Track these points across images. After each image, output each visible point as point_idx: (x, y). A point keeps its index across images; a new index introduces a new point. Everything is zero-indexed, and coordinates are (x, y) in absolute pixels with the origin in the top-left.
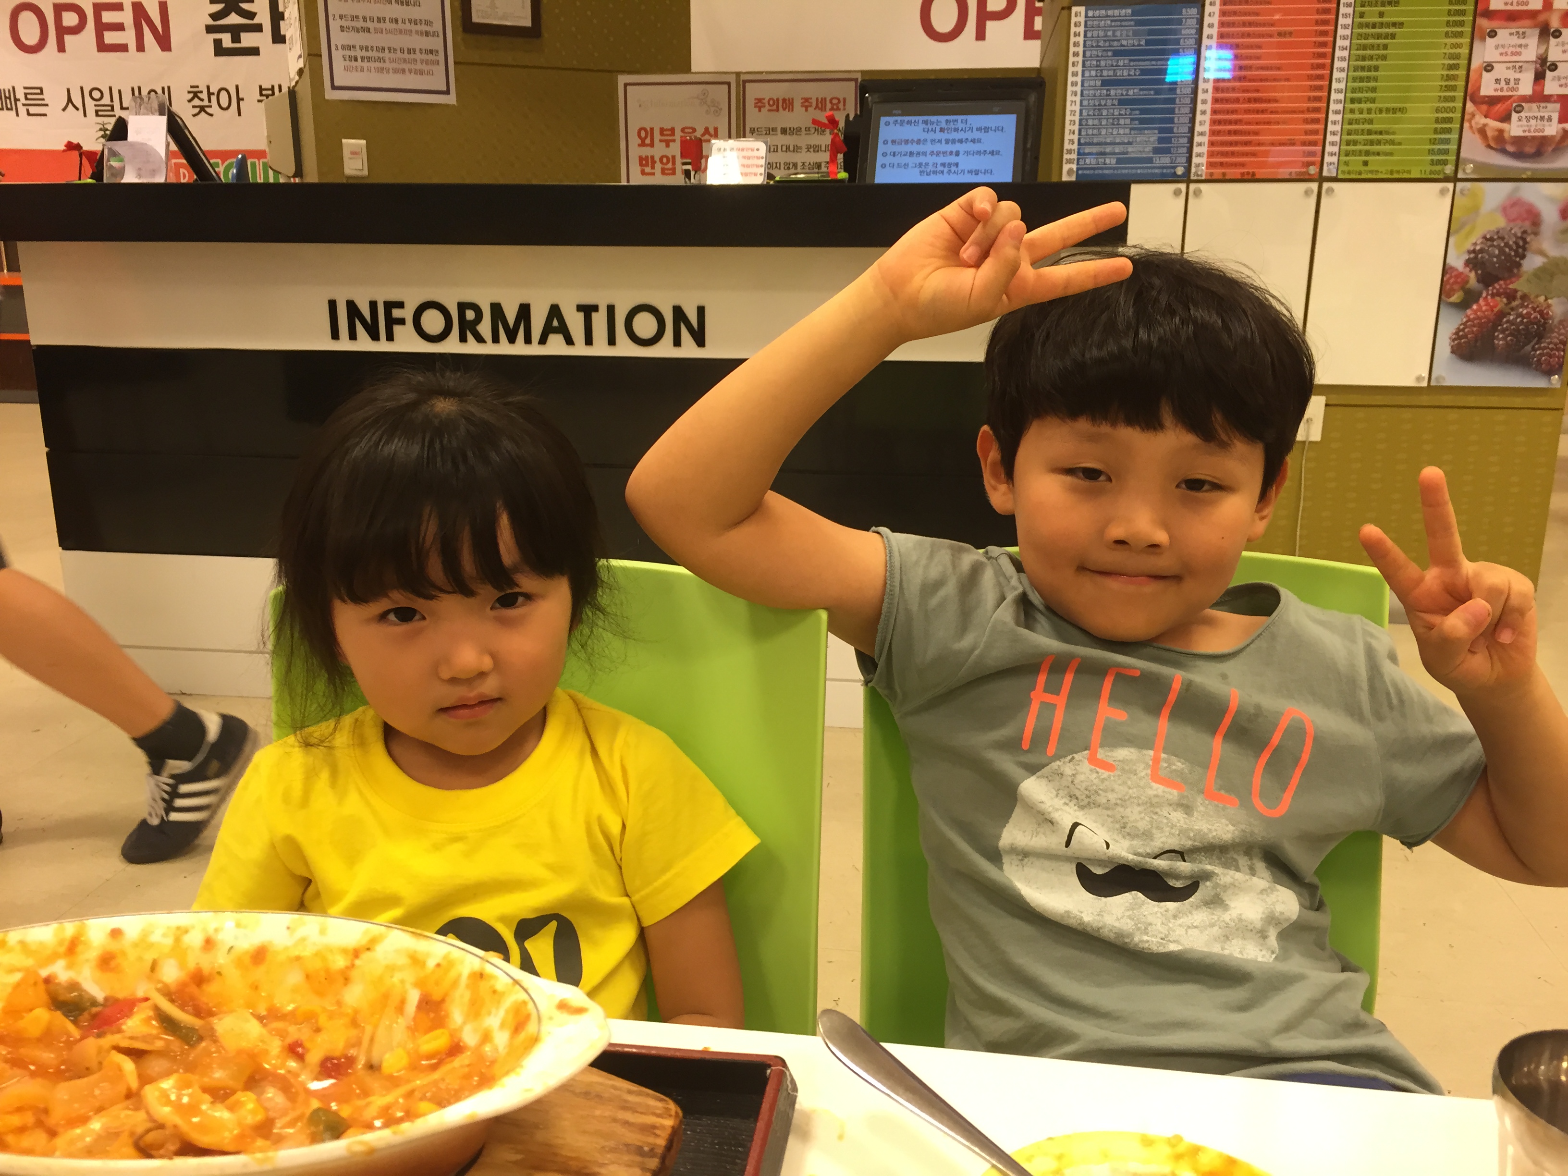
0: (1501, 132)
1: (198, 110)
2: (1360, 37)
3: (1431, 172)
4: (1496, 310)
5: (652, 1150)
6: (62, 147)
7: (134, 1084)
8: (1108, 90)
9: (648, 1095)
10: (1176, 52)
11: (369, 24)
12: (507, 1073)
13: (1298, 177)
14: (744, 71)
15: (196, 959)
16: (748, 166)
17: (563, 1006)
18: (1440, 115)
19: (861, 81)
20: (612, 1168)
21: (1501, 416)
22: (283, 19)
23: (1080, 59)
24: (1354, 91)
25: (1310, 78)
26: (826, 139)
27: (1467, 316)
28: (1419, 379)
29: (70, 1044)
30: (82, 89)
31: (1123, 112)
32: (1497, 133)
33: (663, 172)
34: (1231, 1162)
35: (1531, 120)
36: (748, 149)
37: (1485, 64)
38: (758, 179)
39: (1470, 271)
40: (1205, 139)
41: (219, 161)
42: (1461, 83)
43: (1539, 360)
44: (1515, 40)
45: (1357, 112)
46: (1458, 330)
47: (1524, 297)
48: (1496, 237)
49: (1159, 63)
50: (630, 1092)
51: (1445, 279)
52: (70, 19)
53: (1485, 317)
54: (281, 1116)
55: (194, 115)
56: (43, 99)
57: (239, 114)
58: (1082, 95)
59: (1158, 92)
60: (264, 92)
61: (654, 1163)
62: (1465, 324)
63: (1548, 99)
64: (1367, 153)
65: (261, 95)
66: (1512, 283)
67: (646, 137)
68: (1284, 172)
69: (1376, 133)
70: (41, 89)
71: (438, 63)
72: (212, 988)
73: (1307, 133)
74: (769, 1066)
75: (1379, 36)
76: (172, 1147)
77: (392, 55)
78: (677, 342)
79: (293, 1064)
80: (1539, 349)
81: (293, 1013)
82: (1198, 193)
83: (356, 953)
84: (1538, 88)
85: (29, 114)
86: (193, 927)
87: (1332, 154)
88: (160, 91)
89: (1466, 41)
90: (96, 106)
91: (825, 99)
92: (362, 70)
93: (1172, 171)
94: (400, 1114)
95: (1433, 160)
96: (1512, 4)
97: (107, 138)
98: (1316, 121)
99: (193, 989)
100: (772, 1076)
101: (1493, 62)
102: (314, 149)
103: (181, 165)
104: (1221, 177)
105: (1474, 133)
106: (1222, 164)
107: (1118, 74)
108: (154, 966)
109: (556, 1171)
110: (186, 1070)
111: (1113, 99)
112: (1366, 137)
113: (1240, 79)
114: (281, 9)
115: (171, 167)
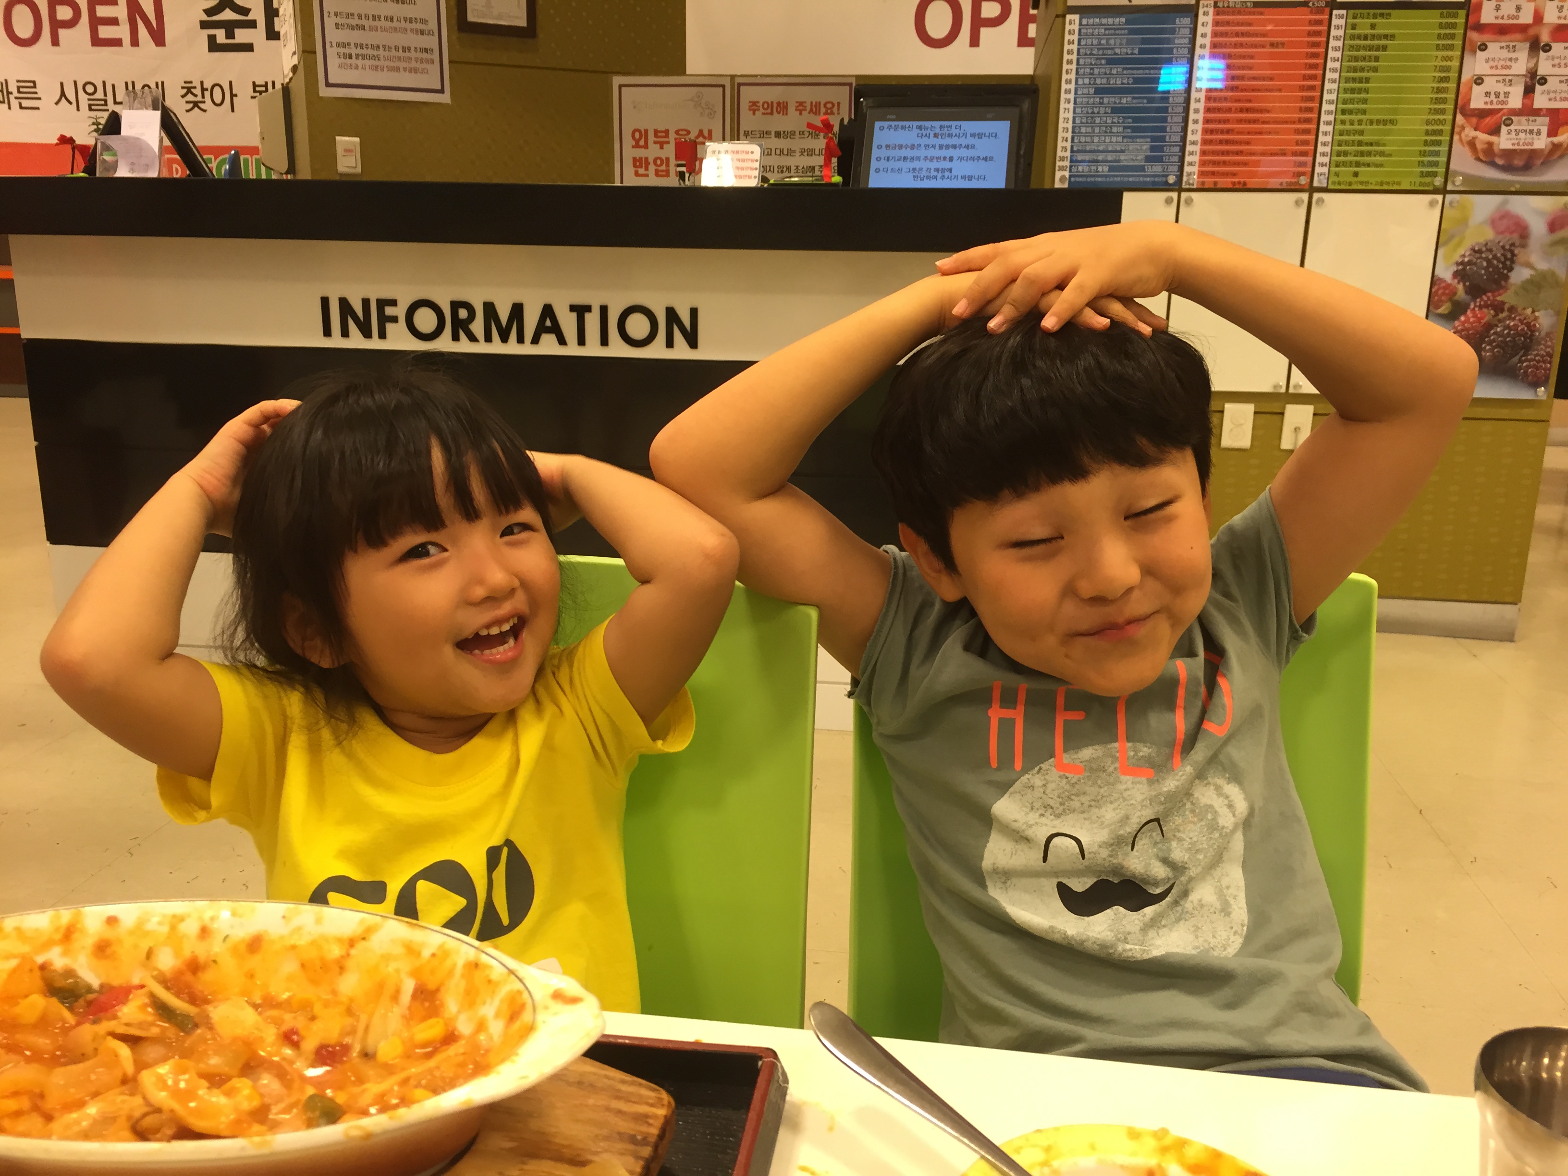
0: (1490, 144)
1: (191, 105)
2: (1352, 48)
3: (1421, 184)
4: (1482, 322)
5: (645, 1139)
6: (55, 141)
7: (130, 1069)
8: (1100, 98)
9: (640, 1085)
10: (1169, 62)
11: (363, 22)
12: (503, 1061)
13: (1293, 187)
14: (738, 74)
15: (192, 947)
16: (742, 169)
17: (558, 996)
18: (1430, 128)
19: (857, 85)
20: (605, 1156)
21: (1487, 426)
22: (278, 15)
23: (1074, 67)
24: (1345, 102)
25: (1302, 88)
26: (820, 143)
29: (66, 1030)
30: (75, 82)
31: (1115, 120)
32: (1485, 146)
33: (657, 173)
34: (1217, 1155)
35: (1520, 133)
36: (742, 152)
37: (1475, 77)
38: (753, 183)
39: (1459, 283)
40: (1197, 148)
41: (212, 157)
42: (1451, 96)
43: (1525, 372)
44: (1505, 54)
45: (1348, 123)
47: (1512, 309)
48: (1484, 249)
49: (1152, 72)
50: (623, 1082)
51: (1433, 290)
52: (64, 13)
53: (1474, 328)
54: (277, 1103)
55: (188, 111)
56: (36, 93)
57: (233, 110)
58: (1075, 103)
59: (1150, 101)
60: (258, 89)
61: (647, 1151)
63: (1537, 112)
64: (1358, 164)
65: (255, 91)
66: (1500, 295)
67: (640, 138)
68: (1274, 182)
69: (1367, 144)
70: (34, 82)
71: (433, 61)
72: (207, 977)
73: (1297, 143)
74: (761, 1058)
75: (1371, 48)
76: (170, 1132)
77: (387, 53)
78: (670, 344)
79: (288, 1052)
80: (1526, 361)
81: (288, 1001)
82: (1189, 202)
83: (352, 943)
84: (1527, 101)
85: (21, 107)
86: (189, 915)
87: (1322, 165)
88: (153, 86)
89: (1457, 53)
90: (89, 100)
91: (820, 103)
92: (357, 67)
93: (1164, 179)
94: (395, 1101)
95: (1422, 172)
96: (1502, 18)
97: (100, 132)
98: (1307, 132)
99: (189, 977)
100: (763, 1067)
101: (1485, 75)
102: (307, 146)
103: (173, 161)
104: (1212, 186)
105: (1464, 146)
106: (1213, 173)
107: (1111, 83)
108: (149, 954)
109: (550, 1158)
110: (182, 1057)
111: (1106, 108)
112: (1357, 148)
113: (1232, 89)
114: (275, 5)
115: (165, 163)
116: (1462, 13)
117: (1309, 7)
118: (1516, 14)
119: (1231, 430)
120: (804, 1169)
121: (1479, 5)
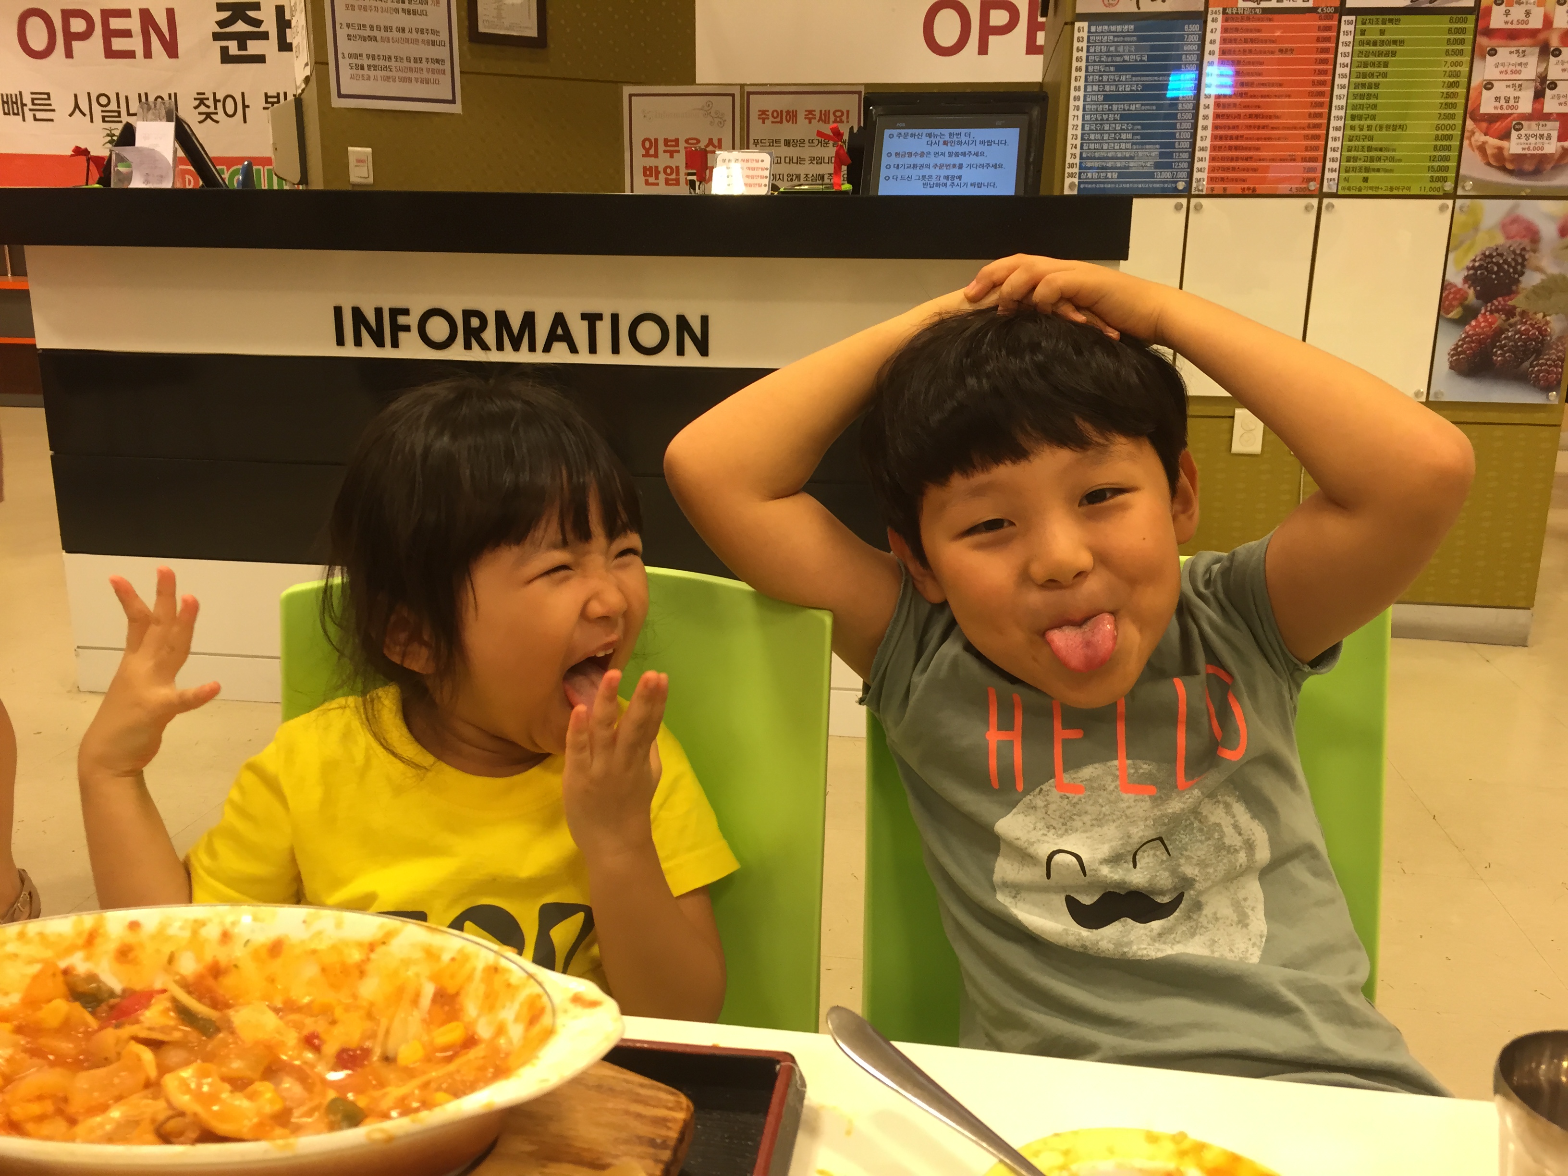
0: (1500, 149)
1: (204, 116)
2: (1360, 55)
3: (1431, 189)
4: (1494, 326)
5: (664, 1142)
6: (70, 152)
7: (153, 1073)
8: (1110, 105)
9: (659, 1089)
10: (1178, 68)
11: (375, 33)
12: (523, 1064)
13: (1302, 193)
14: (749, 82)
15: (213, 952)
16: (753, 177)
17: (577, 1000)
18: (1440, 132)
19: (866, 93)
20: (625, 1159)
21: (1499, 431)
22: (290, 26)
23: (1083, 74)
24: (1354, 107)
25: (1311, 94)
26: (830, 151)
27: (1466, 332)
28: (1417, 394)
29: (89, 1035)
30: (89, 94)
31: (1125, 127)
32: (1495, 151)
33: (667, 182)
34: (1235, 1159)
35: (1531, 138)
36: (752, 161)
37: (1485, 82)
38: (763, 191)
39: (1469, 288)
40: (1206, 155)
41: (225, 168)
42: (1461, 101)
43: (1537, 376)
44: (1515, 59)
45: (1357, 128)
46: (1457, 346)
47: (1524, 314)
48: (1495, 254)
49: (1161, 78)
50: (642, 1086)
51: (1444, 295)
52: (78, 25)
53: (1484, 333)
54: (298, 1106)
55: (201, 122)
56: (50, 105)
57: (245, 122)
58: (1084, 110)
59: (1159, 107)
60: (270, 100)
61: (666, 1155)
62: (1463, 340)
63: (1548, 117)
64: (1367, 170)
65: (267, 102)
66: (1511, 299)
67: (650, 148)
68: (1284, 188)
69: (1376, 150)
70: (48, 94)
71: (444, 72)
72: (229, 981)
73: (1307, 149)
74: (778, 1062)
75: (1380, 54)
76: (194, 1135)
77: (398, 64)
78: (681, 352)
79: (309, 1055)
80: (1537, 365)
81: (309, 1005)
82: (1198, 208)
83: (372, 947)
84: (1538, 106)
85: (35, 119)
86: (211, 920)
87: (1332, 170)
88: (166, 98)
89: (1466, 59)
90: (103, 111)
91: (829, 111)
92: (369, 78)
93: (1174, 185)
94: (415, 1105)
95: (1432, 177)
96: (1512, 23)
97: (114, 144)
98: (1316, 137)
99: (210, 982)
100: (781, 1071)
101: (1495, 80)
102: (320, 157)
103: (187, 172)
104: (1221, 192)
105: (1474, 151)
106: (1222, 179)
107: (1121, 89)
108: (171, 959)
109: (570, 1162)
110: (204, 1060)
111: (1115, 114)
112: (1366, 153)
113: (1241, 95)
114: (287, 17)
115: (179, 174)
116: (1472, 18)
117: (1317, 12)
118: (1526, 19)
119: (1242, 436)
121: (1489, 10)
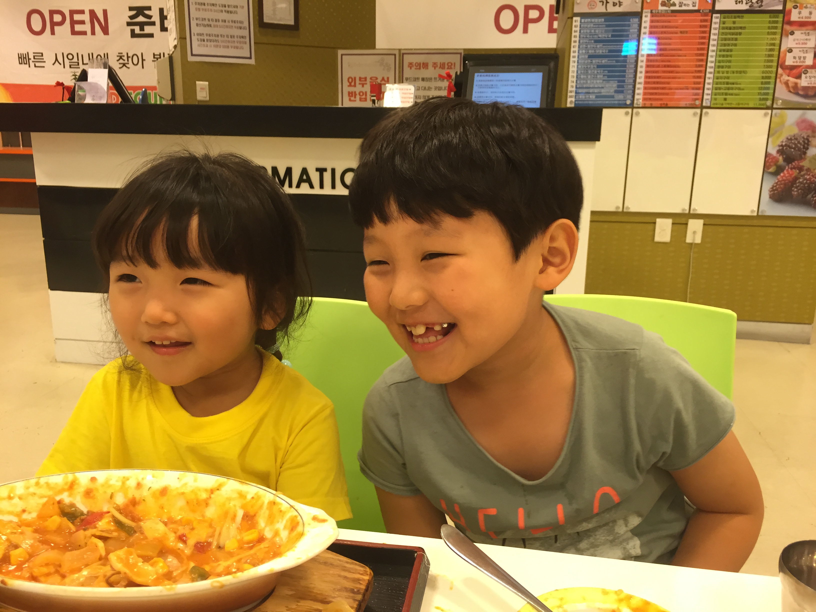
0: (796, 84)
1: (122, 65)
2: (723, 34)
3: (760, 104)
4: (793, 176)
5: (358, 591)
6: (54, 84)
7: (103, 553)
8: (591, 60)
9: (356, 564)
10: (627, 41)
11: (211, 23)
12: (288, 550)
13: (692, 106)
14: (403, 48)
15: (133, 493)
16: (405, 98)
17: (315, 519)
18: (764, 75)
19: (464, 54)
20: (339, 599)
21: (794, 231)
22: (166, 19)
23: (577, 44)
24: (719, 62)
25: (697, 55)
26: (445, 84)
27: (778, 179)
28: (752, 211)
29: (71, 534)
30: (63, 54)
31: (599, 72)
32: (793, 85)
33: (361, 100)
34: (647, 603)
35: (812, 78)
36: (405, 89)
37: (788, 49)
39: (780, 156)
40: (642, 86)
41: (132, 91)
42: (775, 59)
43: (815, 202)
44: (804, 37)
45: (721, 73)
46: (773, 186)
47: (808, 170)
48: (793, 138)
49: (618, 46)
50: (347, 563)
51: (767, 159)
52: (57, 18)
53: (787, 180)
54: (176, 570)
55: (120, 68)
56: (43, 59)
57: (143, 68)
58: (578, 62)
59: (617, 61)
60: (156, 56)
61: (359, 597)
62: (777, 183)
64: (726, 94)
65: (154, 58)
66: (802, 162)
67: (352, 82)
68: (682, 104)
69: (731, 84)
70: (42, 54)
71: (246, 43)
72: (140, 508)
73: (695, 83)
74: (416, 552)
75: (733, 34)
76: (124, 584)
77: (222, 39)
79: (181, 545)
80: (815, 197)
81: (180, 520)
82: (638, 114)
83: (212, 491)
85: (35, 66)
86: (131, 477)
87: (708, 94)
88: (103, 56)
89: (778, 37)
90: (70, 62)
91: (445, 63)
92: (207, 46)
93: (624, 102)
94: (234, 570)
95: (760, 98)
96: (802, 18)
97: (77, 80)
98: (699, 77)
99: (131, 508)
100: (417, 557)
101: (792, 48)
102: (182, 88)
103: (113, 94)
104: (649, 106)
105: (782, 84)
106: (650, 99)
107: (597, 52)
108: (112, 496)
109: (311, 600)
110: (128, 547)
111: (594, 65)
112: (726, 86)
113: (660, 55)
114: (165, 14)
115: (109, 95)
116: (781, 15)
117: (700, 12)
118: (809, 16)
119: (660, 233)
120: (437, 608)
121: (790, 11)
